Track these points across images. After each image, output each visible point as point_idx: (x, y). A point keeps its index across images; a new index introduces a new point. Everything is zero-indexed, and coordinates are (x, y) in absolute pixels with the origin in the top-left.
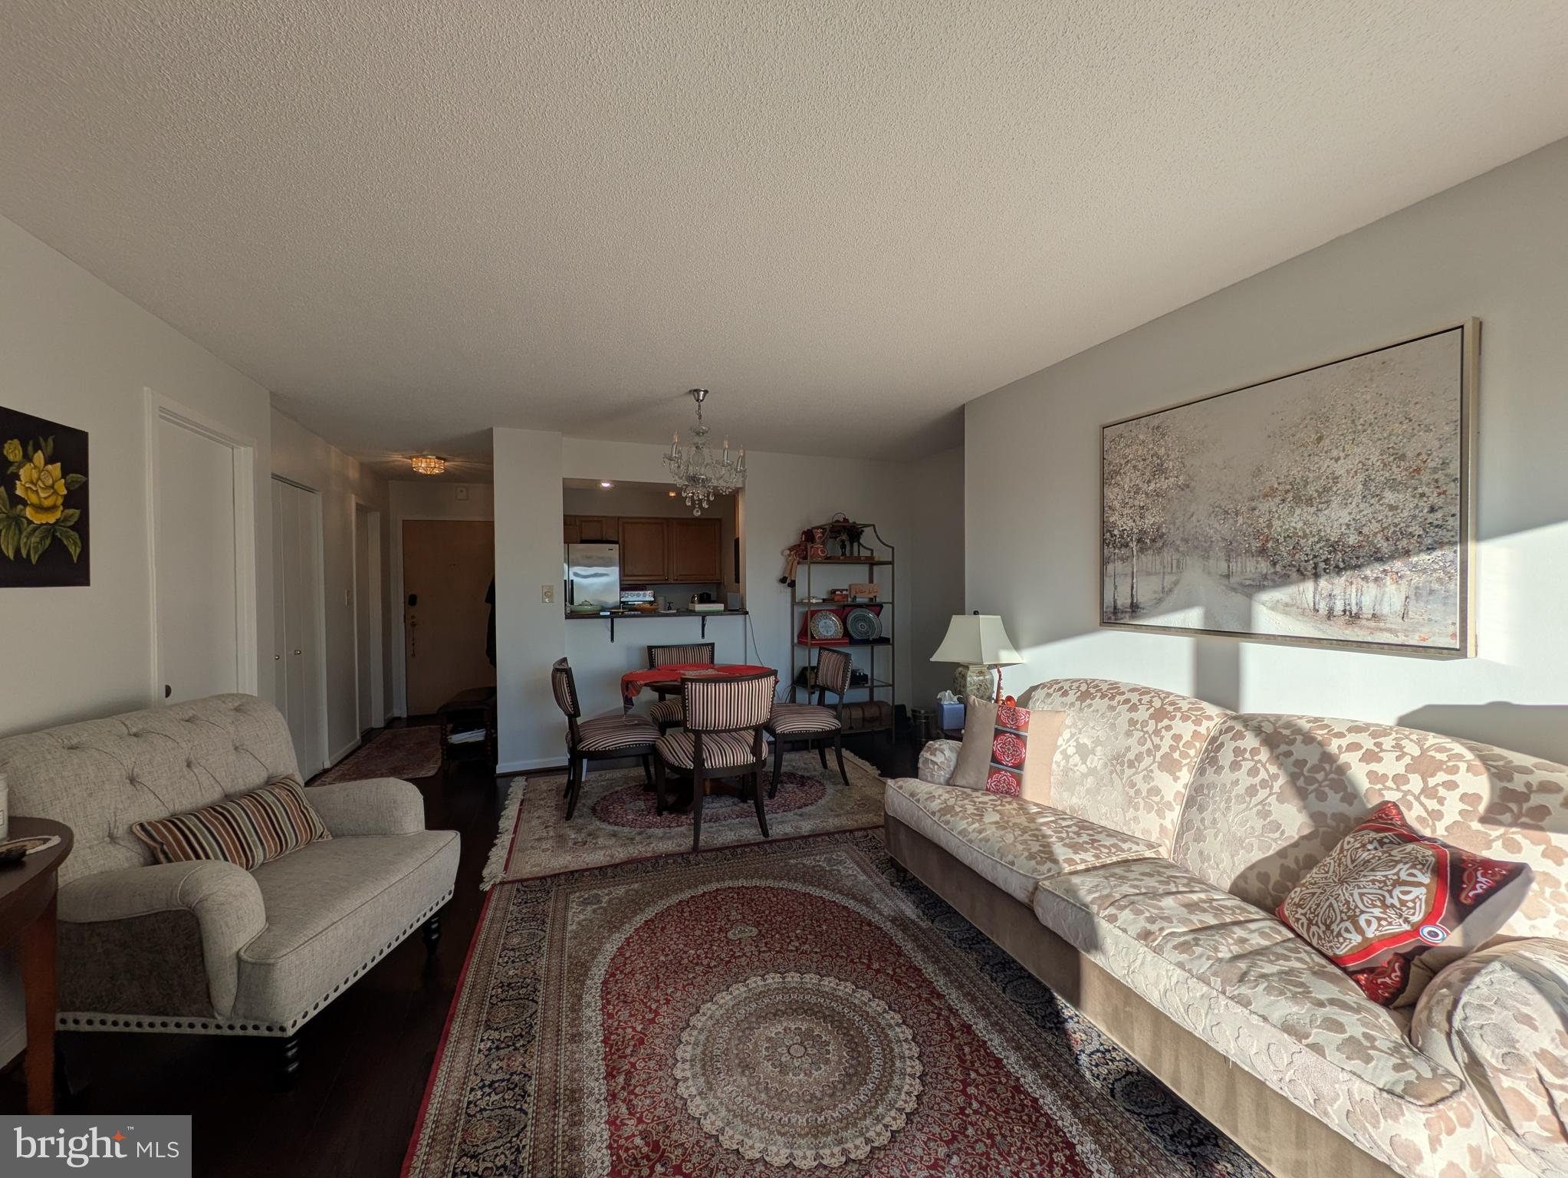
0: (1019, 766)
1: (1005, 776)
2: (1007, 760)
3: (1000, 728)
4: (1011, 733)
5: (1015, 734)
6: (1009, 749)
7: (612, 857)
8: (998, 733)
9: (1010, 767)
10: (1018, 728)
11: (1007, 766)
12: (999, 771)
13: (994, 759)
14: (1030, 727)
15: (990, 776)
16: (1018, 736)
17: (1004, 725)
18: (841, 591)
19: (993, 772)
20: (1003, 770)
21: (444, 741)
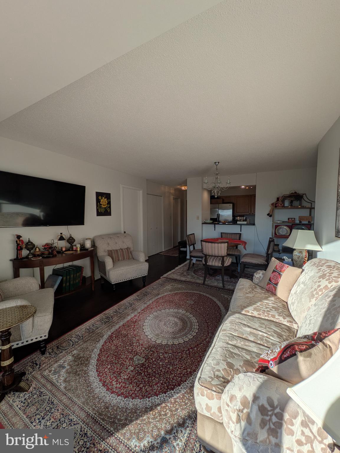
0: (277, 284)
1: (271, 286)
2: (273, 281)
3: (275, 270)
4: (278, 272)
5: (279, 273)
6: (275, 278)
7: (186, 280)
8: (274, 271)
9: (274, 284)
10: (281, 271)
11: (273, 283)
12: (270, 284)
13: (270, 280)
14: (285, 272)
15: (267, 285)
16: (279, 274)
17: (277, 269)
18: (292, 219)
19: (268, 284)
20: (271, 284)
21: (179, 249)
